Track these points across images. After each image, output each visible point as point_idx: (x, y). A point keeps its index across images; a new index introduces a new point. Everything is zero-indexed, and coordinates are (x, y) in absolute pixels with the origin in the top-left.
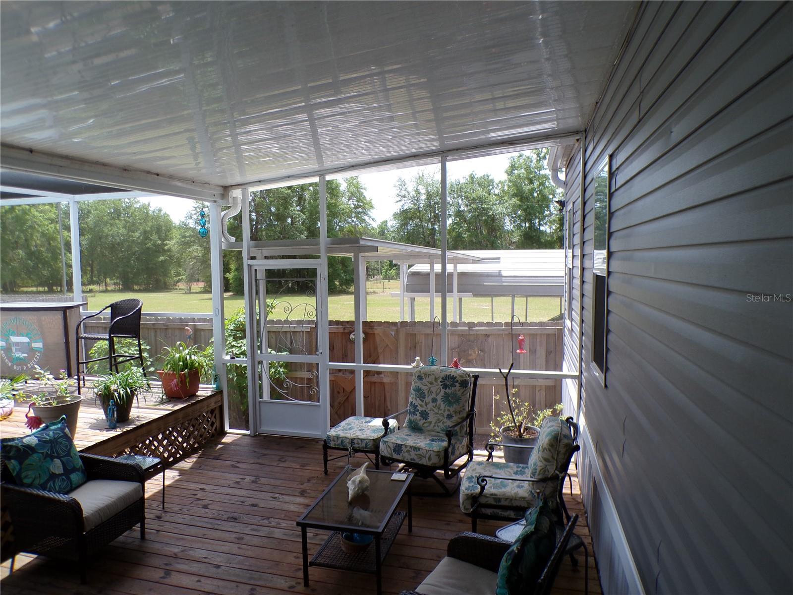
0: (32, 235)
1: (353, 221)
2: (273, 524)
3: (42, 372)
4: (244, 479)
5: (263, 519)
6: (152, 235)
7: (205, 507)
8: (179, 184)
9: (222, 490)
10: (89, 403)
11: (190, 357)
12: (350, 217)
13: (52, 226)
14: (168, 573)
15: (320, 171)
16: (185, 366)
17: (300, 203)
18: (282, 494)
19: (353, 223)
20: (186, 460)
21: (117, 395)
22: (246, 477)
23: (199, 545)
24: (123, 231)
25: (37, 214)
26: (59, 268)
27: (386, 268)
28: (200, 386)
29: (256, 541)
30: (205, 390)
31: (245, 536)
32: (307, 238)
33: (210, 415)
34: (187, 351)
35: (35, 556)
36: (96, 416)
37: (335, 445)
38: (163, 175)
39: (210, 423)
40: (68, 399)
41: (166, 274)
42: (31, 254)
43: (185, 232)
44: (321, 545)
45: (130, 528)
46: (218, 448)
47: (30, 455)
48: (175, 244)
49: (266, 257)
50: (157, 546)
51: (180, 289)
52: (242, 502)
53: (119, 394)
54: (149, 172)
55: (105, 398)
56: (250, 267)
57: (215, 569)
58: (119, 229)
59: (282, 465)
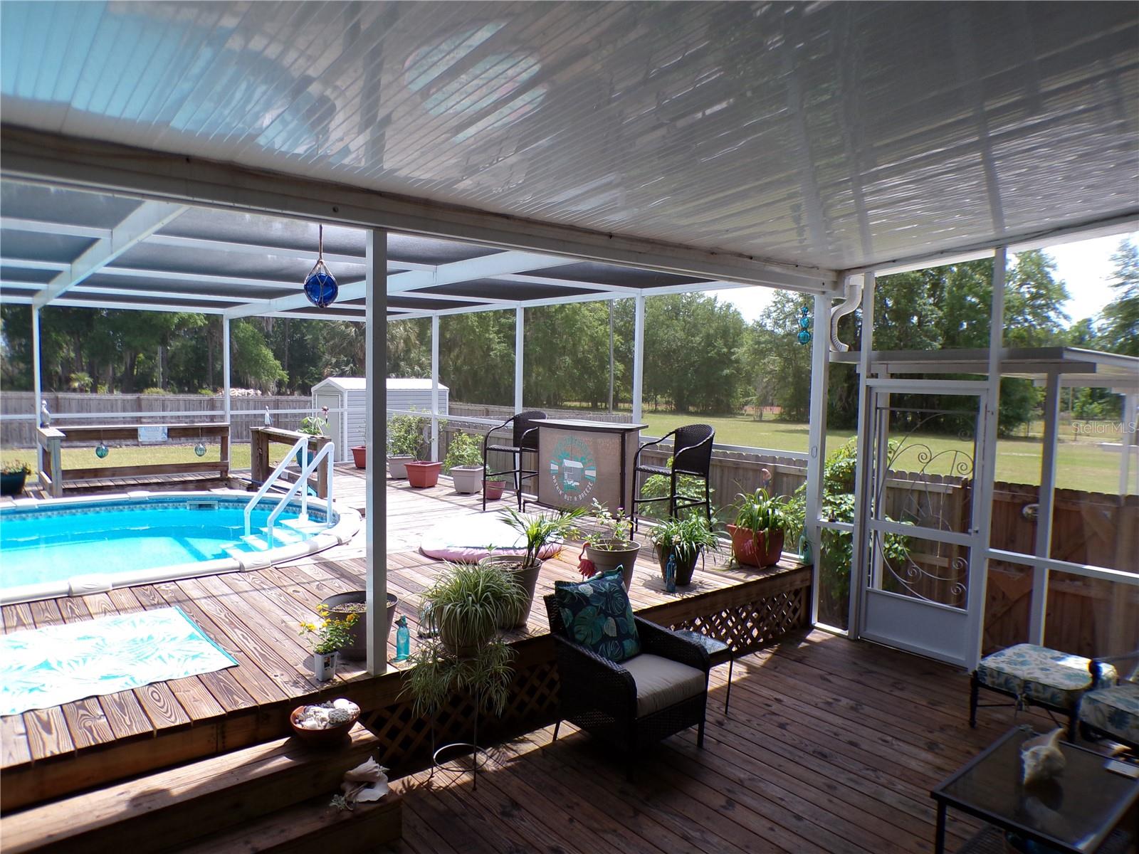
0: (580, 339)
1: (1026, 320)
2: (882, 781)
3: (600, 507)
4: (839, 701)
5: (868, 769)
6: (716, 341)
7: (782, 726)
8: (777, 269)
9: (807, 709)
10: (646, 554)
11: (773, 511)
12: (1021, 312)
13: (602, 327)
14: (731, 803)
15: (998, 240)
16: (766, 523)
17: (935, 292)
18: (896, 738)
19: (1026, 324)
20: (757, 653)
21: (679, 549)
22: (842, 699)
23: (775, 780)
24: (681, 334)
25: (587, 313)
26: (606, 379)
27: (1083, 399)
28: (783, 553)
29: (855, 798)
30: (789, 561)
31: (839, 786)
32: (943, 348)
33: (793, 597)
34: (769, 503)
35: (579, 729)
36: (651, 572)
37: (993, 683)
38: (758, 258)
39: (791, 609)
40: (625, 545)
41: (729, 394)
42: (577, 362)
43: (759, 336)
44: (965, 840)
45: (685, 727)
46: (800, 646)
47: (585, 607)
48: (745, 352)
49: (893, 376)
50: (717, 762)
51: (747, 415)
52: (835, 734)
53: (682, 548)
54: (740, 255)
55: (665, 551)
56: (869, 389)
57: (794, 820)
58: (677, 332)
59: (897, 693)
